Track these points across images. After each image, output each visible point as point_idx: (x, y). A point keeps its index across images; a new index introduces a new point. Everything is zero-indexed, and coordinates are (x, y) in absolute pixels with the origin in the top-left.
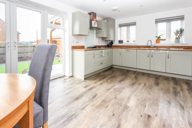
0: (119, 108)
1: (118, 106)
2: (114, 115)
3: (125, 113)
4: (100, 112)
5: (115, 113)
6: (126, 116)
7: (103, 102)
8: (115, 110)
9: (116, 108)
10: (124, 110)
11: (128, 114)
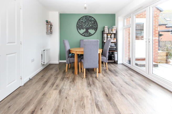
0: (64, 106)
1: (65, 108)
2: (66, 98)
3: (57, 104)
4: (77, 95)
5: (65, 99)
6: (56, 102)
7: (83, 104)
8: (67, 102)
9: (66, 105)
10: (59, 106)
11: (55, 104)
